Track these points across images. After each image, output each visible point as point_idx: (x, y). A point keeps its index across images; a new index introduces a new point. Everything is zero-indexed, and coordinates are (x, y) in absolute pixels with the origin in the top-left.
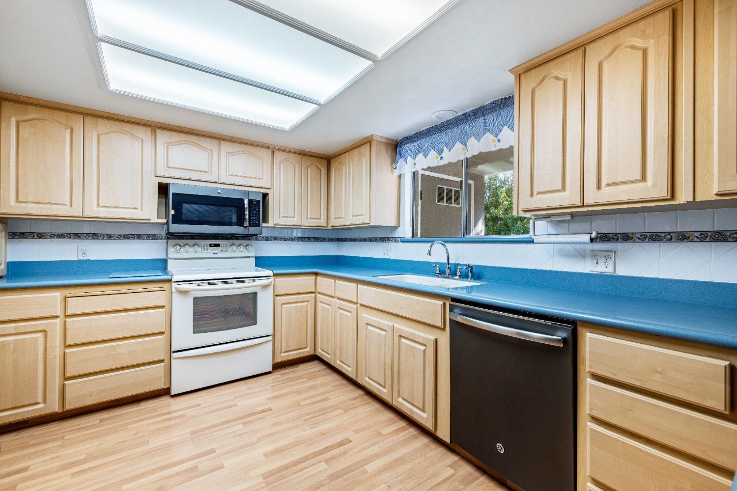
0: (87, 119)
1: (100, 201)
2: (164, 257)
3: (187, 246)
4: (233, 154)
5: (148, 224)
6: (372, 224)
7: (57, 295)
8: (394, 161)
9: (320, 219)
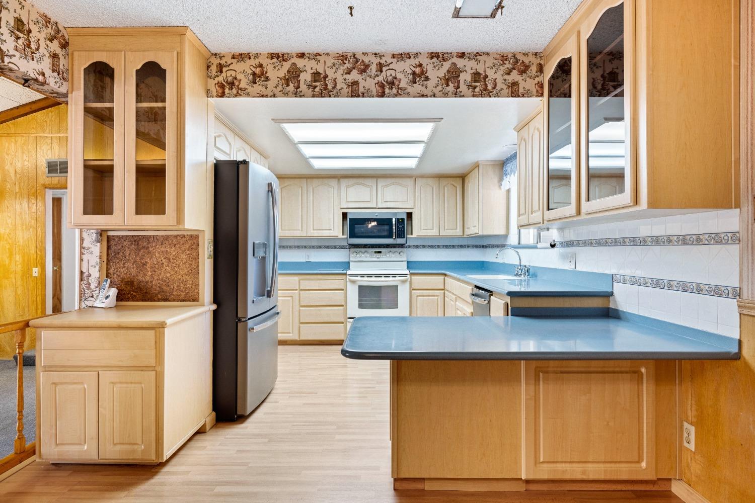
0: (309, 180)
1: (314, 227)
2: (348, 261)
3: (360, 253)
4: (386, 186)
5: (336, 239)
6: (481, 234)
7: (296, 278)
8: (501, 179)
9: (456, 229)
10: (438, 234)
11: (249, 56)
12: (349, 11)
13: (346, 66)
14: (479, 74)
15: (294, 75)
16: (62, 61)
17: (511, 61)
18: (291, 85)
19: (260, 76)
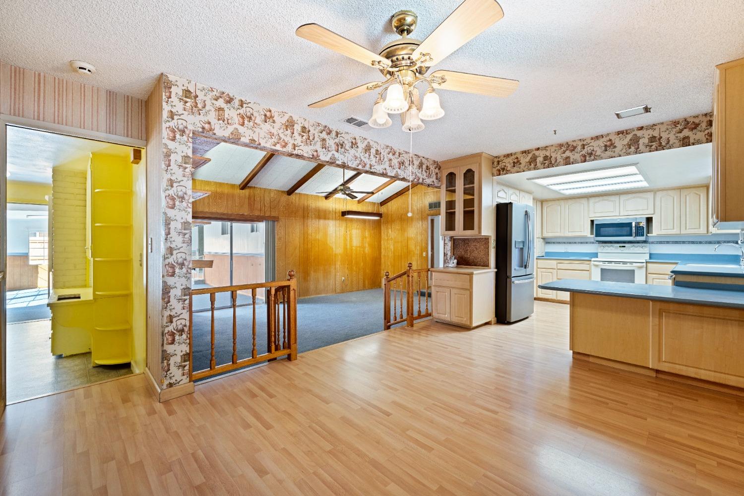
1: (570, 230)
2: (597, 252)
3: (607, 247)
5: (586, 237)
7: (554, 262)
9: (700, 228)
10: (679, 233)
11: (511, 154)
12: (554, 132)
13: (562, 150)
14: (655, 137)
15: (534, 159)
16: (439, 175)
17: (683, 124)
18: (532, 164)
19: (517, 163)
